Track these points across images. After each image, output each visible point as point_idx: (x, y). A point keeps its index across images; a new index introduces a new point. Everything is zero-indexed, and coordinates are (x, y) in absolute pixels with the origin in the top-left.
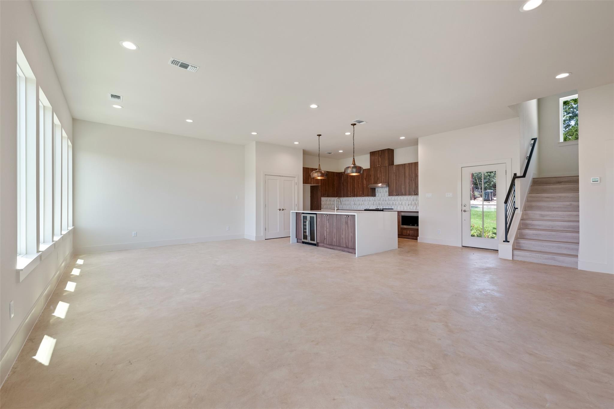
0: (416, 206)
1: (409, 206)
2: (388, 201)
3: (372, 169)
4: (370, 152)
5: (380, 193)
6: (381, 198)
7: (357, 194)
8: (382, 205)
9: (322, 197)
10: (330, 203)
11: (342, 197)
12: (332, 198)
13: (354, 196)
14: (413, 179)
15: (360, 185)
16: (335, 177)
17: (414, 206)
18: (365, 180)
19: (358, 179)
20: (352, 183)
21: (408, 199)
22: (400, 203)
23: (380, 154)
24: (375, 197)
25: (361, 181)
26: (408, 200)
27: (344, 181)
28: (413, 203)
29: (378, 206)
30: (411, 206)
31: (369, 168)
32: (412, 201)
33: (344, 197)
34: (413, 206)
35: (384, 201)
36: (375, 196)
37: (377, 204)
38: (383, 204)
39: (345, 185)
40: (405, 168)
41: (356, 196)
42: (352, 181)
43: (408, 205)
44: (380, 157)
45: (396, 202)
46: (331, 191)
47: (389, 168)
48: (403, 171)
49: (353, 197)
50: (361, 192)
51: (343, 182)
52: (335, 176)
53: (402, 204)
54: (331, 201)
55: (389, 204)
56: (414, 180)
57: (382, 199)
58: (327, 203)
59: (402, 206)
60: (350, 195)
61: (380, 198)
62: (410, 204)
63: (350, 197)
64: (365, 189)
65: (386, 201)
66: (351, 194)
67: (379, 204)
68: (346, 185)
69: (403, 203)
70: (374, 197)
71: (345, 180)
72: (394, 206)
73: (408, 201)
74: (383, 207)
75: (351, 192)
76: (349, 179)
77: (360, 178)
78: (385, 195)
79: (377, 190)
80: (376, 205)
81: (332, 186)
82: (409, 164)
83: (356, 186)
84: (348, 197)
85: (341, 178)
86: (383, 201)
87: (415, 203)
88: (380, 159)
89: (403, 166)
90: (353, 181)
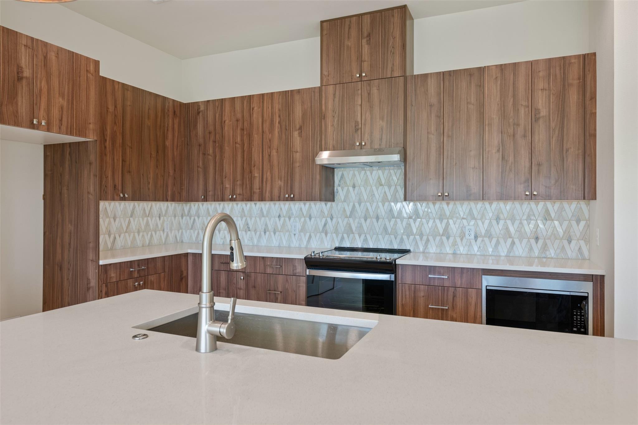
0: (509, 241)
1: (480, 240)
2: (387, 221)
3: (331, 88)
4: (322, 22)
5: (354, 187)
6: (357, 205)
7: (261, 189)
8: (360, 236)
9: (101, 200)
10: (147, 224)
11: (196, 200)
12: (154, 203)
13: (250, 199)
14: (520, 131)
15: (274, 153)
16: (170, 121)
17: (502, 241)
18: (296, 134)
19: (266, 129)
20: (243, 145)
21: (475, 213)
22: (441, 228)
23: (366, 29)
24: (333, 203)
25: (280, 138)
26: (474, 218)
27: (204, 138)
28: (498, 229)
29: (343, 238)
30: (486, 240)
31: (319, 85)
32: (494, 222)
33: (205, 200)
34: (498, 243)
35: (369, 221)
36: (333, 200)
37: (342, 228)
38: (365, 228)
39: (211, 151)
40: (481, 86)
41: (256, 196)
42: (242, 136)
43: (472, 236)
44: (364, 41)
45: (421, 224)
46: (151, 175)
47: (409, 86)
48: (473, 99)
49: (243, 200)
50: (279, 183)
51: (201, 141)
52: (171, 114)
53: (446, 233)
54: (150, 214)
55: (389, 230)
56: (525, 136)
57: (360, 211)
58: (134, 225)
59: (448, 238)
60: (233, 192)
61: (354, 206)
62: (483, 232)
63: (232, 200)
64: (297, 170)
65: (378, 218)
66: (238, 190)
67: (349, 230)
68: (214, 152)
69: (454, 228)
70: (329, 204)
71: (210, 133)
72: (412, 237)
73: (472, 222)
74: (366, 240)
75: (235, 181)
76: (226, 128)
77: (277, 124)
78: (373, 195)
79: (343, 175)
80: (336, 232)
81: (154, 154)
82: (502, 68)
83: (256, 156)
84: (223, 200)
85: (195, 126)
86: (366, 220)
87: (507, 229)
88: (366, 49)
89: (471, 75)
90: (246, 138)
